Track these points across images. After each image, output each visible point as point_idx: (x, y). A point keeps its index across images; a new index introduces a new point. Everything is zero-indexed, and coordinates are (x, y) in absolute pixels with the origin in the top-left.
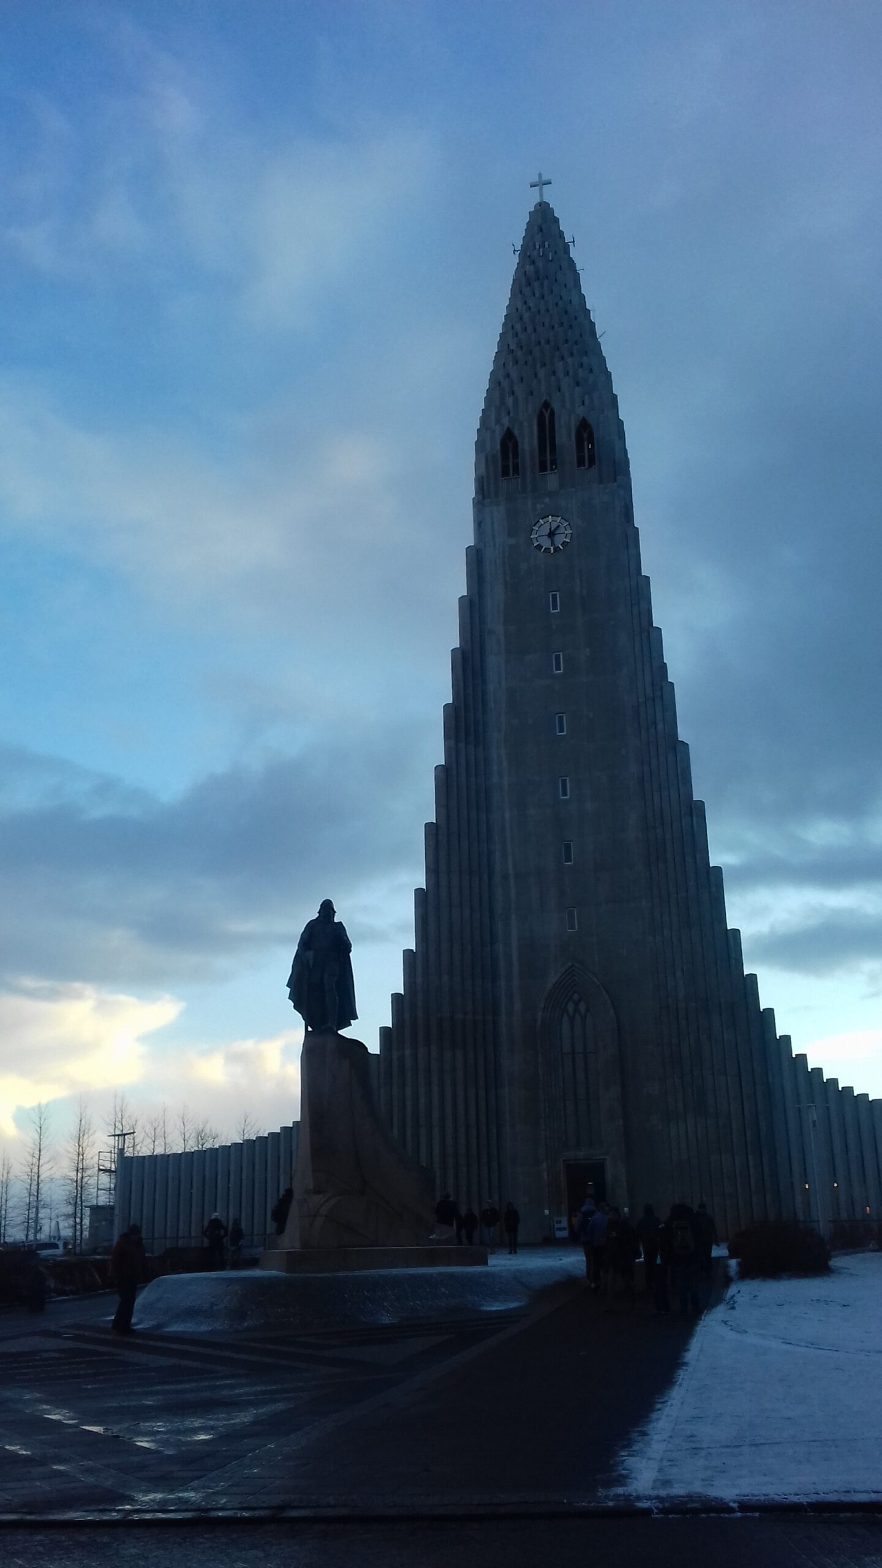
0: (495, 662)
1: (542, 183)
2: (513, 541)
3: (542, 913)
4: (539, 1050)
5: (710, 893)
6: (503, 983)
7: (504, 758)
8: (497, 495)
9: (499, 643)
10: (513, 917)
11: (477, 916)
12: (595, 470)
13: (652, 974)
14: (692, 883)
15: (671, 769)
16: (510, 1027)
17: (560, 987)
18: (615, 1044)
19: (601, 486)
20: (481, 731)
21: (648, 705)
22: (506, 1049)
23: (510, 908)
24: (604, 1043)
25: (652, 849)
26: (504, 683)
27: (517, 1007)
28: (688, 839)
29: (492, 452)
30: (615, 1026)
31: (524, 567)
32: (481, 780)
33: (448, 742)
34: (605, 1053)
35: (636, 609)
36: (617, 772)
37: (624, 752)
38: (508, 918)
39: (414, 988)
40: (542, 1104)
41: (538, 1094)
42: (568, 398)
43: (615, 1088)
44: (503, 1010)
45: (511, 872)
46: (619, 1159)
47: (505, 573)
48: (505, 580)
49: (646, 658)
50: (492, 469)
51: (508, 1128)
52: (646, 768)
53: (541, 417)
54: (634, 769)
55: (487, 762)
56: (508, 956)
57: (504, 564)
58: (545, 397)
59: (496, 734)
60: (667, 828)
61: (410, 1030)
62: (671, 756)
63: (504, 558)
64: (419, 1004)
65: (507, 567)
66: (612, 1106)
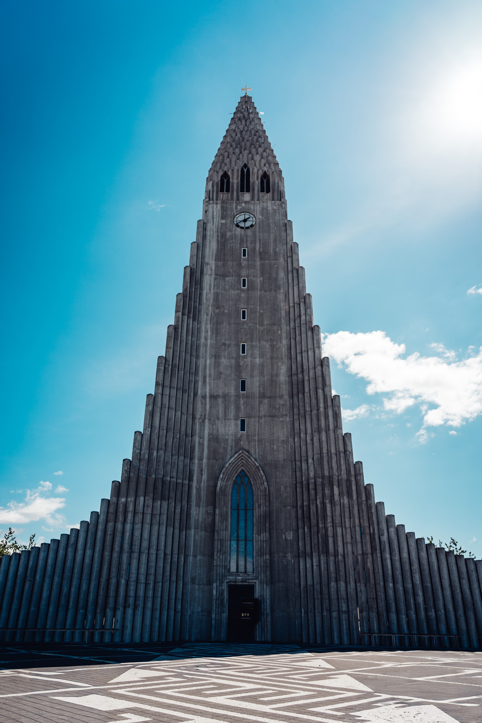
0: (208, 280)
2: (223, 221)
3: (225, 420)
4: (217, 505)
5: (333, 411)
6: (196, 461)
7: (209, 330)
8: (217, 200)
9: (211, 269)
10: (207, 421)
11: (184, 418)
12: (269, 195)
13: (292, 462)
14: (322, 405)
15: (310, 340)
16: (199, 490)
17: (233, 466)
18: (267, 505)
19: (273, 202)
20: (197, 313)
21: (296, 307)
22: (195, 504)
23: (205, 415)
24: (259, 504)
25: (295, 387)
26: (212, 290)
27: (205, 477)
28: (320, 380)
29: (216, 180)
30: (267, 493)
31: (229, 234)
32: (195, 339)
33: (178, 313)
34: (259, 510)
35: (289, 260)
36: (275, 343)
37: (279, 333)
38: (204, 421)
39: (139, 457)
40: (216, 542)
41: (214, 535)
42: (257, 163)
43: (264, 534)
44: (195, 478)
45: (208, 394)
46: (265, 582)
47: (218, 236)
48: (218, 240)
49: (295, 283)
50: (215, 188)
51: (191, 557)
52: (293, 341)
53: (242, 171)
54: (285, 342)
55: (199, 330)
56: (201, 445)
57: (218, 232)
58: (246, 162)
59: (205, 316)
60: (306, 373)
61: (133, 485)
62: (309, 333)
63: (218, 229)
64: (141, 467)
65: (219, 234)
66: (262, 546)
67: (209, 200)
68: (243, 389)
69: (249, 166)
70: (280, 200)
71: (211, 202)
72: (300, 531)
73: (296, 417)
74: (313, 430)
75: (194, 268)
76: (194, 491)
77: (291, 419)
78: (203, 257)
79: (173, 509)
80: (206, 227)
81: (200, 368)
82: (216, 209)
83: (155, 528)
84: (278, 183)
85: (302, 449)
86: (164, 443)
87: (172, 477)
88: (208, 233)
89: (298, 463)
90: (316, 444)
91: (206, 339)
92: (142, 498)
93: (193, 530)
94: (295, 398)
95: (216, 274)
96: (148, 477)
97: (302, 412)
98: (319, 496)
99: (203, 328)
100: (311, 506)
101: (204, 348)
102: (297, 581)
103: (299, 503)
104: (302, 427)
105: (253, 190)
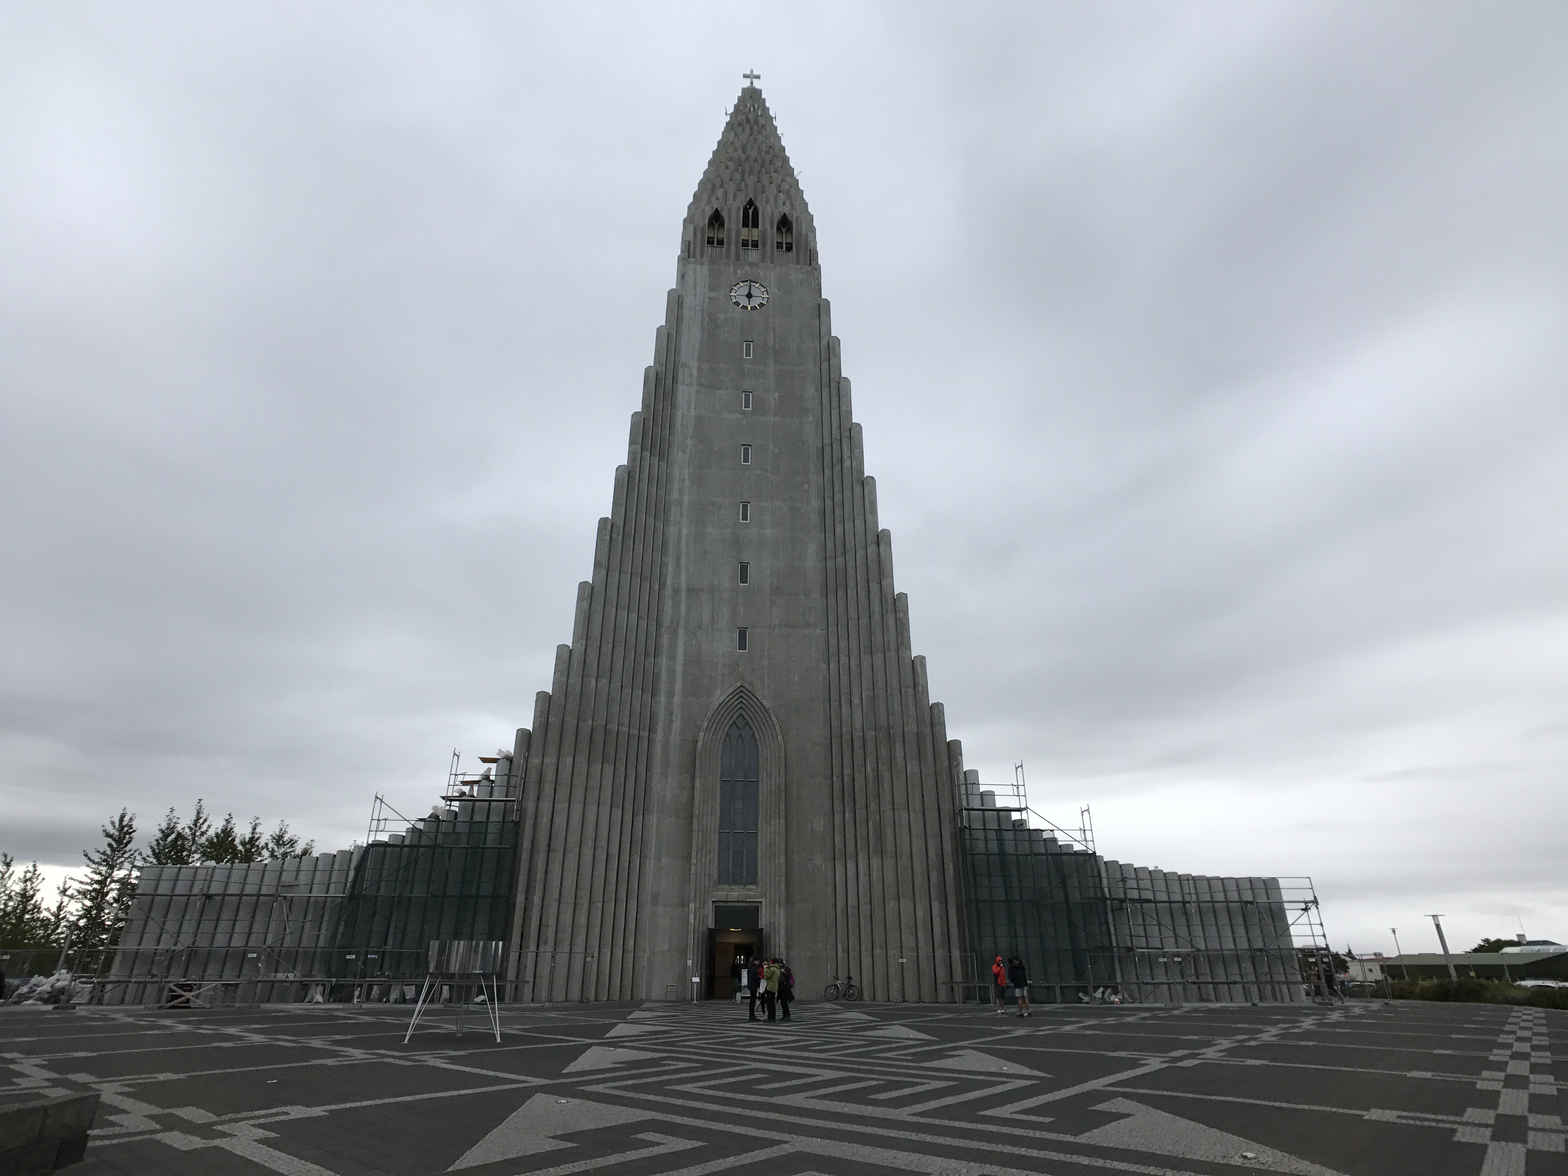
0: (686, 391)
1: (753, 76)
2: (713, 295)
3: (712, 630)
4: (697, 774)
5: (896, 619)
6: (663, 699)
7: (687, 477)
8: (702, 256)
9: (691, 375)
10: (681, 631)
11: (643, 624)
12: (793, 254)
13: (824, 702)
14: (876, 609)
15: (858, 501)
16: (666, 745)
17: (725, 708)
18: (781, 773)
19: (798, 266)
20: (667, 448)
21: (834, 446)
22: (659, 770)
23: (679, 621)
24: (769, 771)
25: (831, 577)
26: (692, 410)
27: (676, 725)
28: (873, 567)
29: (701, 225)
30: (782, 754)
31: (722, 316)
32: (662, 492)
33: (634, 446)
34: (769, 782)
35: (825, 365)
36: (798, 505)
37: (806, 488)
38: (676, 632)
39: (565, 689)
40: (695, 835)
41: (692, 823)
42: (772, 199)
43: (777, 821)
44: (660, 727)
45: (683, 586)
46: (777, 902)
47: (703, 319)
48: (702, 325)
49: (835, 404)
50: (699, 236)
51: (652, 861)
52: (828, 502)
53: (746, 210)
54: (815, 504)
55: (669, 476)
56: (671, 671)
57: (703, 312)
58: (751, 196)
59: (680, 454)
60: (850, 556)
61: (553, 735)
62: (858, 490)
63: (703, 306)
64: (569, 706)
65: (705, 315)
66: (773, 841)
67: (689, 257)
68: (744, 579)
69: (758, 203)
70: (810, 265)
71: (691, 260)
72: (838, 819)
73: (832, 628)
74: (862, 649)
75: (662, 371)
76: (658, 749)
77: (825, 632)
78: (677, 352)
79: (622, 780)
80: (682, 303)
81: (671, 542)
82: (701, 272)
83: (592, 810)
84: (807, 235)
85: (842, 682)
86: (608, 667)
87: (623, 725)
88: (686, 313)
89: (835, 704)
90: (866, 673)
91: (681, 491)
92: (570, 759)
93: (655, 815)
94: (831, 597)
95: (700, 384)
96: (580, 724)
97: (842, 619)
98: (870, 759)
99: (676, 473)
100: (857, 776)
101: (678, 508)
102: (831, 900)
103: (836, 771)
104: (843, 645)
105: (764, 245)
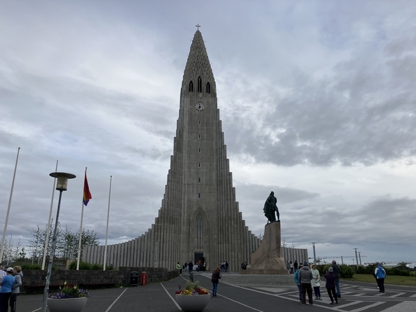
0: (185, 134)
1: (198, 26)
2: (191, 107)
3: (193, 194)
4: (191, 226)
5: (233, 193)
6: (183, 209)
7: (186, 157)
9: (187, 130)
10: (186, 194)
11: (178, 193)
12: (210, 94)
13: (217, 210)
14: (229, 191)
15: (225, 165)
16: (184, 220)
17: (196, 212)
18: (208, 226)
19: (211, 98)
20: (182, 150)
21: (220, 149)
22: (182, 225)
25: (219, 182)
26: (187, 139)
27: (186, 215)
28: (228, 181)
29: (187, 85)
31: (193, 113)
32: (181, 161)
33: (175, 151)
34: (205, 227)
35: (218, 127)
36: (211, 163)
37: (213, 159)
39: (164, 209)
41: (190, 236)
42: (205, 77)
43: (207, 236)
44: (182, 216)
45: (186, 183)
46: (207, 252)
48: (189, 116)
49: (220, 138)
50: (187, 89)
51: (182, 244)
52: (218, 163)
53: (198, 80)
54: (215, 163)
55: (183, 157)
56: (184, 203)
58: (200, 75)
59: (185, 151)
60: (223, 177)
62: (225, 162)
63: (189, 110)
65: (189, 113)
66: (206, 240)
68: (199, 181)
69: (201, 78)
70: (215, 98)
72: (219, 235)
74: (225, 199)
77: (217, 194)
79: (176, 228)
81: (183, 173)
82: (187, 100)
83: (171, 234)
84: (214, 88)
85: (221, 206)
87: (175, 216)
90: (226, 205)
91: (185, 160)
92: (166, 224)
93: (182, 234)
94: (219, 187)
95: (189, 132)
96: (168, 216)
97: (221, 192)
98: (227, 223)
100: (224, 227)
101: (185, 164)
102: (218, 252)
103: (219, 226)
104: (221, 198)
105: (203, 91)
